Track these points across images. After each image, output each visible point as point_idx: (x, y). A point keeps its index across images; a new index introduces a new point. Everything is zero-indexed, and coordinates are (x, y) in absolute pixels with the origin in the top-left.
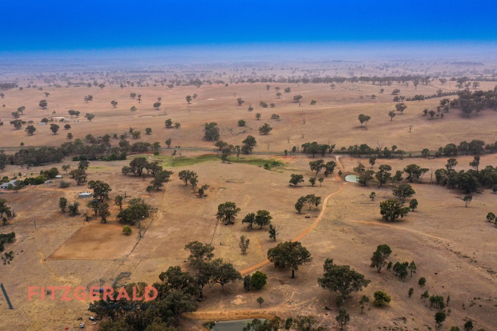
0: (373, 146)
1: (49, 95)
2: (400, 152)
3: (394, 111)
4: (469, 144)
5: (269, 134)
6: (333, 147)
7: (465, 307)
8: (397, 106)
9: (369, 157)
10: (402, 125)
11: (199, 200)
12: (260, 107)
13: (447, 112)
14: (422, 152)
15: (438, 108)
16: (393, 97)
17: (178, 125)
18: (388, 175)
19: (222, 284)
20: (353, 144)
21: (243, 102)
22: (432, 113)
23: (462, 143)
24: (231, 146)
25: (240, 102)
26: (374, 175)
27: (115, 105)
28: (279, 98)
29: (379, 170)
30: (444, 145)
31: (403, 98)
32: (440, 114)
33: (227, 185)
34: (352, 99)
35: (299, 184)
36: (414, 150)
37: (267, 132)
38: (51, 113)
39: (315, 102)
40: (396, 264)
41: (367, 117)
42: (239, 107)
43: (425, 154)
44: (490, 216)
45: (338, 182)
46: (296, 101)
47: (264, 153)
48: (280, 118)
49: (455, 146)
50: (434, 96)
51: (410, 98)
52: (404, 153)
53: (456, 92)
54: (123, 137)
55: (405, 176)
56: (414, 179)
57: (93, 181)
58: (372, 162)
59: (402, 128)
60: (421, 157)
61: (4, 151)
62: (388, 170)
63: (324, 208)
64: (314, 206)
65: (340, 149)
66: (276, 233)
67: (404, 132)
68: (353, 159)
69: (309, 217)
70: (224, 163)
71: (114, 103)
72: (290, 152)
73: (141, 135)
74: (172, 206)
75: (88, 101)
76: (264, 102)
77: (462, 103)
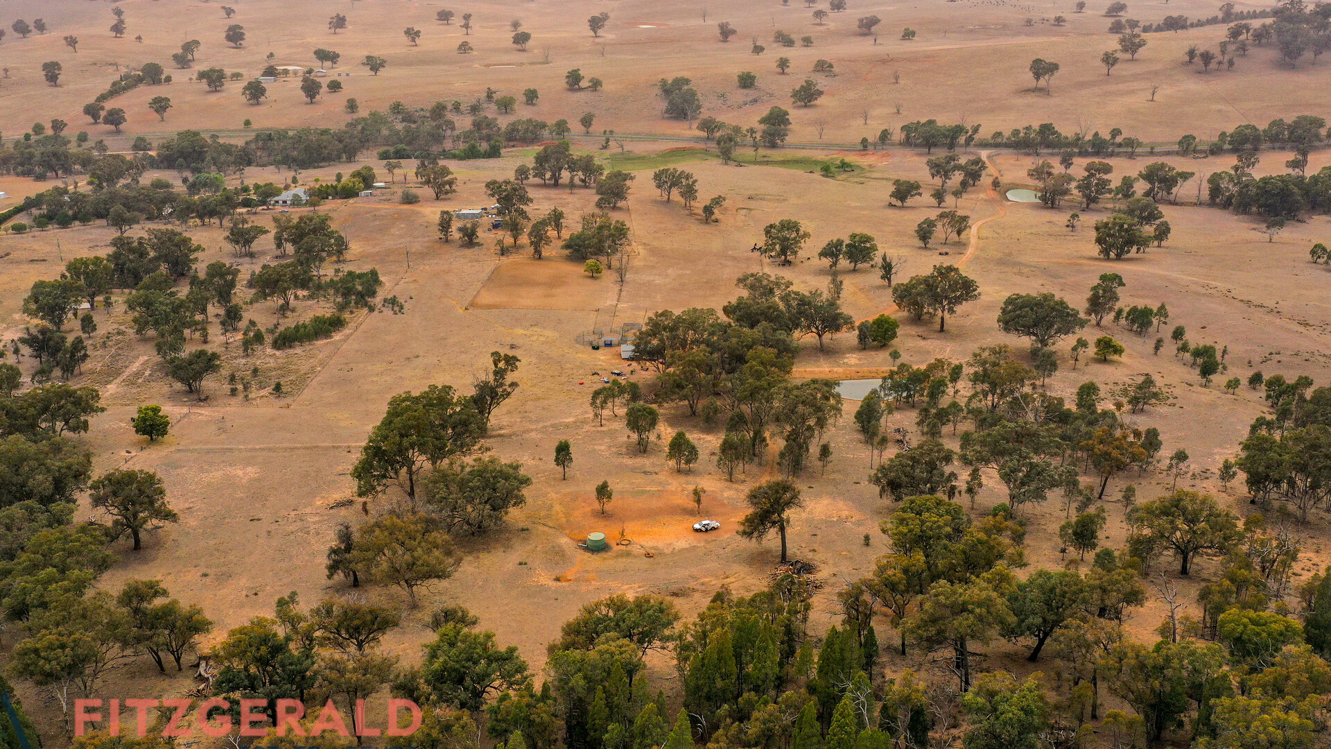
0: (1067, 130)
1: (232, 15)
2: (1130, 143)
3: (1116, 51)
4: (1289, 126)
5: (815, 106)
6: (976, 130)
7: (1252, 364)
8: (1122, 41)
9: (1058, 154)
10: (1136, 85)
11: (707, 228)
12: (775, 45)
13: (1241, 56)
14: (1180, 143)
15: (1223, 45)
16: (1109, 22)
17: (596, 84)
18: (1103, 184)
19: (820, 336)
20: (1020, 125)
21: (733, 32)
22: (1207, 58)
23: (1273, 124)
24: (737, 130)
25: (726, 33)
26: (1073, 185)
27: (413, 40)
28: (821, 24)
29: (1087, 174)
30: (1230, 128)
31: (1133, 24)
32: (1226, 61)
33: (752, 204)
34: (1005, 26)
35: (910, 202)
36: (1160, 140)
37: (810, 101)
38: (265, 57)
39: (913, 34)
40: (1130, 311)
41: (1051, 64)
42: (722, 45)
43: (1187, 147)
44: (1317, 251)
45: (991, 201)
46: (864, 30)
47: (812, 146)
48: (836, 69)
49: (1256, 130)
50: (1213, 21)
51: (1151, 26)
52: (1140, 144)
53: (1268, 10)
54: (474, 109)
55: (1141, 187)
56: (1160, 194)
57: (495, 182)
58: (1067, 162)
59: (1133, 92)
60: (1177, 153)
61: (218, 137)
62: (1106, 174)
63: (973, 241)
64: (954, 236)
65: (989, 137)
66: (893, 271)
67: (1139, 101)
68: (1021, 157)
69: (947, 254)
70: (726, 164)
71: (412, 34)
72: (875, 145)
73: (516, 107)
74: (657, 235)
75: (338, 30)
76: (785, 32)
77: (1280, 32)
